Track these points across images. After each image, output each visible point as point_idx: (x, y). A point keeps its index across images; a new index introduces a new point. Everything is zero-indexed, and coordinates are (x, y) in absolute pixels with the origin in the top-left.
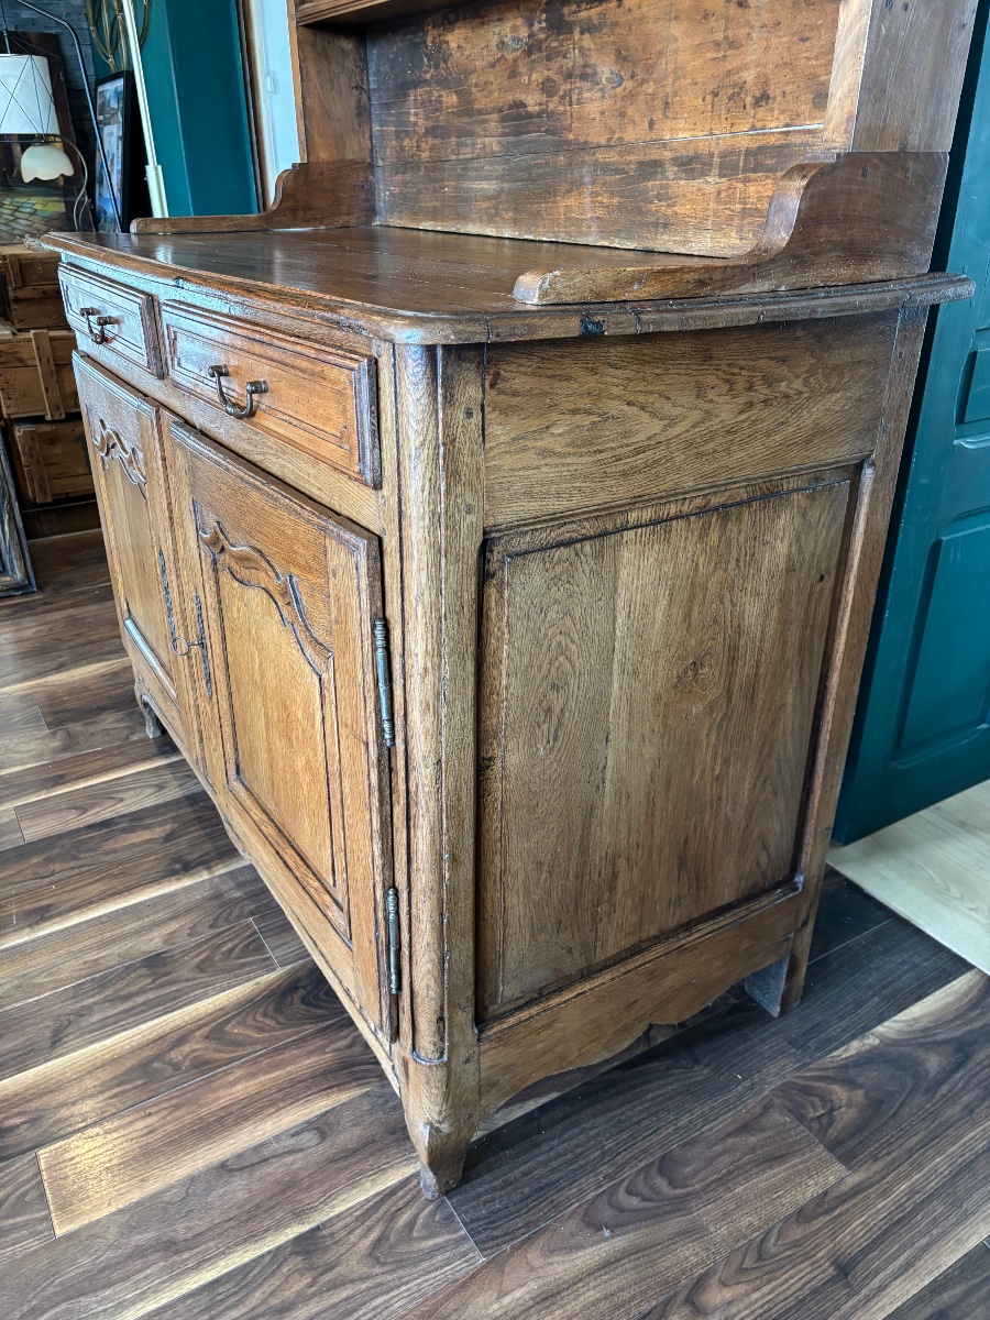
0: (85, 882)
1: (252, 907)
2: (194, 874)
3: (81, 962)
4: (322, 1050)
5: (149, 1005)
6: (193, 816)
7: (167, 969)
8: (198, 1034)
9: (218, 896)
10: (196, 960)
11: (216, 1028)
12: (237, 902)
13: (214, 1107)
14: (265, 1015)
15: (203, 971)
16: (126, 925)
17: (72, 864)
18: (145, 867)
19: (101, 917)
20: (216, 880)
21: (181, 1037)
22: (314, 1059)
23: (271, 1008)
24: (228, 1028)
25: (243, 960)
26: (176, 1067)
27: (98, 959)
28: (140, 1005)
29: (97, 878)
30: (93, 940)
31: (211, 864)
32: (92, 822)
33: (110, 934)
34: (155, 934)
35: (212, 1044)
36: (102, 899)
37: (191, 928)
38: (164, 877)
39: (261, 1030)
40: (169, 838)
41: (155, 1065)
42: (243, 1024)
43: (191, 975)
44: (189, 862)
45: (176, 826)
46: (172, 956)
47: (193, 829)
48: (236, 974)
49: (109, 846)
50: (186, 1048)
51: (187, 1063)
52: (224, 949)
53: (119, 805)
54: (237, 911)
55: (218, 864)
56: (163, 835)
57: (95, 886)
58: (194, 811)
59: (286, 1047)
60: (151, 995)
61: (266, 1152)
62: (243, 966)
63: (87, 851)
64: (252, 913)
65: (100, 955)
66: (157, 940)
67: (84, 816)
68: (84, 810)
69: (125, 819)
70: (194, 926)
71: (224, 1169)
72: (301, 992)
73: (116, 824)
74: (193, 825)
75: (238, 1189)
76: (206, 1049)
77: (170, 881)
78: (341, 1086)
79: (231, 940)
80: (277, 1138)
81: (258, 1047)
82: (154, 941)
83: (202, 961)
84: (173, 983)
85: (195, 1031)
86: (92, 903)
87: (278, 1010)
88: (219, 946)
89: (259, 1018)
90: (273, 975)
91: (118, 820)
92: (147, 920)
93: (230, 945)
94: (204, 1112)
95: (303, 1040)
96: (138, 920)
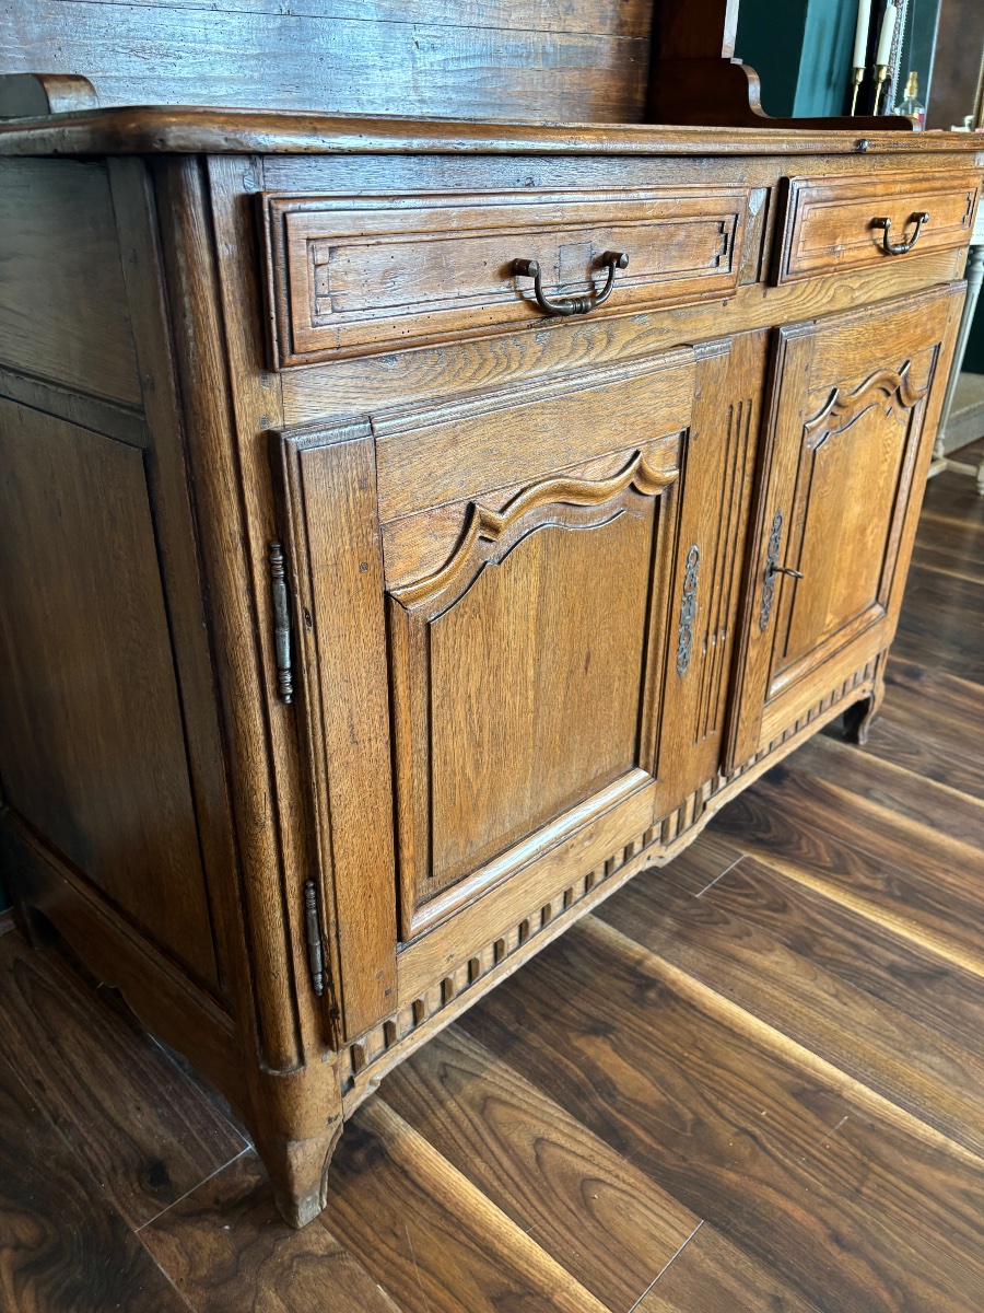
0: (734, 1080)
1: (680, 902)
2: (656, 972)
3: (846, 1009)
4: (806, 809)
6: (546, 1026)
7: (803, 933)
8: (850, 881)
9: (681, 937)
10: (775, 915)
11: (836, 871)
12: (675, 916)
13: (899, 847)
14: (800, 848)
15: (785, 905)
16: (772, 996)
17: (712, 1119)
18: (671, 1029)
19: (777, 1028)
20: (656, 947)
21: (860, 890)
22: (816, 809)
23: (790, 847)
24: (830, 865)
25: (753, 883)
26: (888, 881)
27: (831, 995)
28: (856, 933)
29: (719, 1071)
30: (813, 1014)
31: (631, 964)
32: (610, 1153)
33: (795, 1005)
34: (767, 964)
35: (852, 869)
36: (750, 1043)
37: (740, 938)
38: (677, 999)
39: (815, 845)
40: (600, 1029)
41: (898, 893)
42: (818, 857)
43: (796, 911)
44: (639, 986)
45: (571, 1035)
46: (785, 936)
47: (572, 1013)
48: (767, 881)
49: (649, 1092)
50: (868, 882)
51: (880, 876)
52: (748, 901)
53: (554, 1136)
54: (693, 912)
55: (628, 958)
56: (599, 1041)
57: (734, 1064)
58: (532, 1028)
59: (819, 827)
60: (839, 930)
61: (904, 810)
62: (759, 881)
63: (676, 1116)
64: (689, 898)
65: (827, 996)
66: (774, 958)
67: (602, 1175)
68: (582, 1189)
69: (585, 1107)
70: (736, 936)
71: (933, 824)
72: (761, 835)
73: (601, 1114)
74: (563, 1016)
75: (938, 814)
76: (859, 870)
77: (681, 989)
78: (827, 792)
79: (734, 901)
80: (890, 808)
81: (831, 841)
82: (778, 961)
83: (775, 911)
84: (814, 921)
85: (849, 884)
86: (763, 1051)
87: (789, 842)
88: (748, 907)
89: (805, 850)
90: (758, 859)
91: (592, 1116)
92: (753, 981)
93: (741, 899)
94: (907, 850)
95: (805, 820)
96: (758, 989)
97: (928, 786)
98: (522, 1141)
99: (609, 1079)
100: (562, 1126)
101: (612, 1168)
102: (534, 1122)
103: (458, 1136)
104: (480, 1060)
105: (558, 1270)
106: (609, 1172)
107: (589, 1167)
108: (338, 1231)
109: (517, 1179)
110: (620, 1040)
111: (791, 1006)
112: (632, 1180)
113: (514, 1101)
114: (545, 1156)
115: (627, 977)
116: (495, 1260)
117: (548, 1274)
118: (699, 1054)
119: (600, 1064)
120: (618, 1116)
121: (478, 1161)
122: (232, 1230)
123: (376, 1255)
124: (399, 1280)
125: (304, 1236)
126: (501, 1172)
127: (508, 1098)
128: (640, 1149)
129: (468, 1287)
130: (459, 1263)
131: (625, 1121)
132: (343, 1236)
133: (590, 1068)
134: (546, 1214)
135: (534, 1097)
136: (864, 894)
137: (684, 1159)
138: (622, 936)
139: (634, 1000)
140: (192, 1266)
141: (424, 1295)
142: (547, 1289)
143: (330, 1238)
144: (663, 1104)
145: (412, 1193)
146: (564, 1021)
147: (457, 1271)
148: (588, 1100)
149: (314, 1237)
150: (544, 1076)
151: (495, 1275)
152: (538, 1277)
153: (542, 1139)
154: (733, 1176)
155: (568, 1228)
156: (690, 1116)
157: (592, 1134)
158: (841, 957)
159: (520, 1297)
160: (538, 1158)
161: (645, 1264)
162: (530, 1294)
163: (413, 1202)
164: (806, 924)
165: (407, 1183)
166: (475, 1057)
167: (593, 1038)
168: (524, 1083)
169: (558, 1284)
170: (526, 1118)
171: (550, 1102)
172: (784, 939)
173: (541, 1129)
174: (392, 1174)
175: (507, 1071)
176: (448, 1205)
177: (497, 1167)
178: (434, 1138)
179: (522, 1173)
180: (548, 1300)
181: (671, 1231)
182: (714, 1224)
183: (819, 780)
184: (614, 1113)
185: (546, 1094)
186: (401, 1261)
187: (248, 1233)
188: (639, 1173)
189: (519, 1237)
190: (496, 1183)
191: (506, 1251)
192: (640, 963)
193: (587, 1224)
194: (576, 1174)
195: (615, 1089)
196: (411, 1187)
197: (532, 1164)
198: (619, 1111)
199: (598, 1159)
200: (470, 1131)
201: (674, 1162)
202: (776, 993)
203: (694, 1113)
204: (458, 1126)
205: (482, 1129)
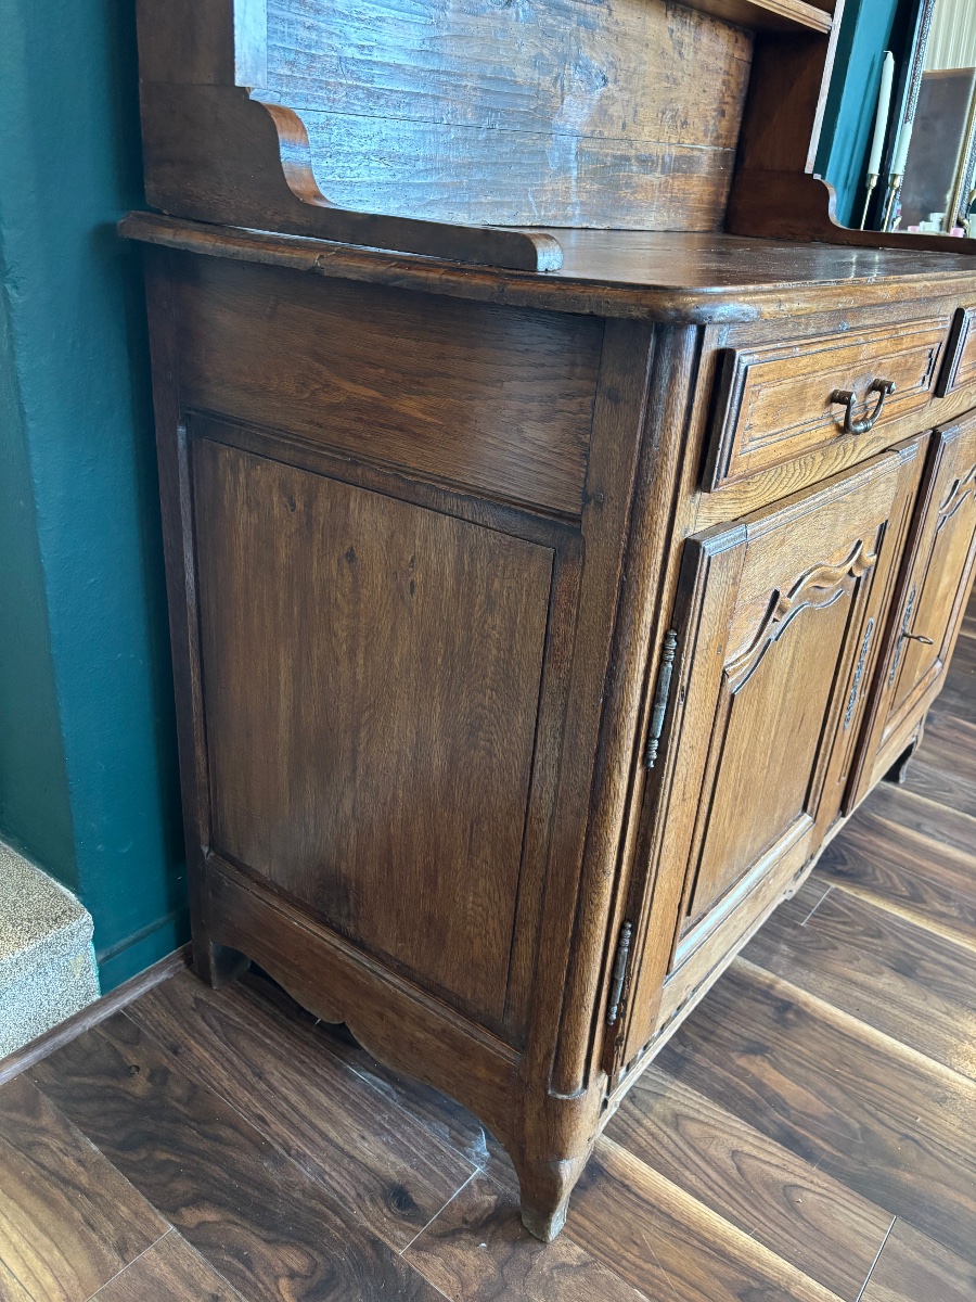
0: (886, 1092)
1: (789, 930)
2: (788, 995)
3: (959, 1024)
4: (870, 842)
5: (940, 950)
6: (707, 1047)
7: (902, 957)
8: (928, 908)
9: (797, 961)
10: (875, 941)
11: (913, 899)
12: (790, 944)
13: (959, 876)
14: (876, 879)
15: (880, 932)
16: (894, 1015)
17: (877, 1127)
18: (816, 1047)
19: (907, 1044)
20: (781, 972)
21: (939, 917)
22: (879, 843)
23: (868, 878)
24: (907, 894)
25: (846, 911)
26: (961, 908)
27: (943, 1013)
28: (947, 955)
29: (870, 1084)
30: (933, 1030)
31: (763, 987)
32: (800, 1161)
33: (916, 1022)
34: (881, 986)
35: (925, 897)
36: (889, 1058)
37: (851, 962)
38: (814, 1019)
39: (888, 876)
40: (756, 1049)
41: (972, 919)
42: (894, 886)
43: (890, 938)
44: (777, 1008)
45: (733, 1055)
46: (888, 960)
47: (727, 1034)
48: (858, 910)
49: (818, 1107)
50: (943, 909)
51: (952, 904)
52: (848, 929)
53: (747, 1149)
54: (803, 939)
55: (759, 983)
56: (758, 1059)
57: (880, 1078)
58: (696, 1050)
59: (888, 860)
60: (933, 954)
61: (955, 843)
62: (850, 909)
63: (845, 1126)
64: (796, 927)
65: (941, 1014)
66: (884, 980)
67: (798, 1181)
68: (786, 1193)
69: (764, 1121)
70: (846, 961)
72: (840, 867)
73: (781, 1126)
74: (720, 1037)
76: (932, 898)
77: (814, 1010)
78: (884, 827)
79: (834, 928)
80: (943, 841)
81: (901, 873)
82: (888, 982)
83: (872, 937)
84: (908, 945)
85: (928, 911)
86: (902, 1065)
87: (866, 874)
88: (848, 933)
89: (882, 881)
90: (842, 888)
91: (773, 1128)
92: (874, 1002)
93: (840, 926)
94: (968, 880)
95: (873, 854)
96: (881, 1009)
97: (968, 821)
98: (720, 1154)
99: (777, 1094)
100: (750, 1139)
101: (806, 1175)
102: (725, 1136)
103: (663, 1152)
104: (660, 1081)
105: (788, 1267)
106: (804, 1178)
107: (786, 1175)
108: (584, 1243)
109: (727, 1188)
110: (776, 1058)
111: (912, 1024)
112: (826, 1185)
113: (702, 1118)
114: (744, 1166)
115: (764, 1000)
116: (731, 1261)
117: (779, 1271)
118: (848, 1069)
119: (765, 1081)
120: (797, 1128)
121: (687, 1173)
122: (489, 1247)
123: (624, 1263)
124: (651, 1283)
125: (556, 1249)
126: (710, 1183)
127: (696, 1115)
128: (824, 1157)
129: (714, 1286)
130: (700, 1266)
131: (802, 1132)
132: (590, 1247)
133: (759, 1085)
134: (762, 1218)
135: (716, 1113)
136: (943, 920)
137: (864, 1164)
138: (748, 963)
139: (777, 1022)
140: (464, 1284)
141: (677, 1295)
142: (783, 1284)
143: (580, 1250)
144: (831, 1116)
145: (639, 1206)
146: (722, 1042)
147: (700, 1273)
148: (766, 1115)
149: (564, 1249)
150: (721, 1093)
151: (734, 1274)
152: (771, 1273)
153: (737, 1151)
154: (908, 1176)
155: (783, 1229)
156: (857, 1126)
157: (779, 1145)
158: (941, 979)
159: (762, 1292)
160: (739, 1169)
161: (858, 1256)
162: (770, 1289)
163: (641, 1213)
164: (902, 949)
165: (632, 1197)
166: (654, 1078)
167: (752, 1057)
168: (705, 1101)
169: (790, 1279)
170: (718, 1133)
171: (733, 1117)
172: (888, 963)
173: (735, 1143)
174: (615, 1188)
175: (686, 1090)
176: (674, 1215)
177: (706, 1179)
178: (641, 1153)
179: (729, 1183)
180: (787, 1293)
181: (871, 1226)
182: (906, 1219)
183: (875, 816)
184: (791, 1125)
185: (727, 1110)
186: (647, 1266)
187: (503, 1249)
188: (829, 1178)
189: (744, 1239)
190: (710, 1193)
191: (737, 1252)
192: (771, 987)
193: (799, 1224)
194: (776, 1182)
195: (786, 1103)
196: (635, 1200)
197: (734, 1173)
198: (795, 1124)
199: (791, 1167)
200: (672, 1147)
201: (857, 1167)
202: (897, 1012)
203: (859, 1122)
204: (660, 1143)
205: (681, 1144)
